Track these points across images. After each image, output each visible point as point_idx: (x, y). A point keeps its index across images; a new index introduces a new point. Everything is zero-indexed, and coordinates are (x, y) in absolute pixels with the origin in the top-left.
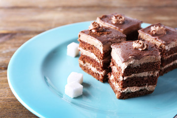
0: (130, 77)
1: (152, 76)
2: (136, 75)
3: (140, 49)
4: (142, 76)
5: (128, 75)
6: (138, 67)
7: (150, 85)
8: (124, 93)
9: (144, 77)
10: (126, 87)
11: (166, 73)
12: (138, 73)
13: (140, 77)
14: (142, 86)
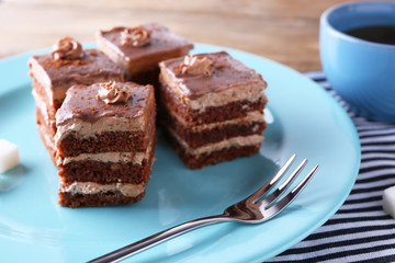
0: (77, 159)
1: (130, 164)
2: (89, 155)
3: (107, 101)
4: (106, 161)
5: (71, 156)
6: (92, 139)
7: (127, 182)
8: (70, 193)
9: (110, 163)
10: (73, 182)
11: (213, 164)
12: (94, 152)
13: (102, 163)
14: (109, 183)
